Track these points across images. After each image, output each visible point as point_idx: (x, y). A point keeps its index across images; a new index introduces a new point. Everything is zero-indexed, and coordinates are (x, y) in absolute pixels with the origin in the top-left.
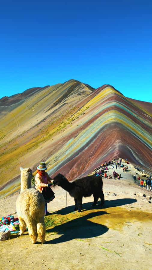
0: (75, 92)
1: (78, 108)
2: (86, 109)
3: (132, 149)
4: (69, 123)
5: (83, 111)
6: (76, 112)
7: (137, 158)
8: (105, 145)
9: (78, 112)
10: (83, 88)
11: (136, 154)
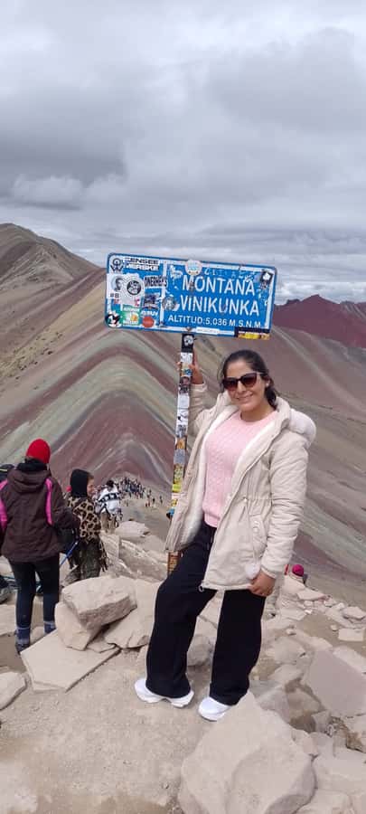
0: (18, 272)
1: (33, 329)
2: (55, 339)
3: (153, 453)
4: (11, 376)
5: (47, 345)
6: (28, 342)
7: (159, 470)
8: (99, 443)
9: (32, 345)
10: (43, 261)
11: (158, 462)
